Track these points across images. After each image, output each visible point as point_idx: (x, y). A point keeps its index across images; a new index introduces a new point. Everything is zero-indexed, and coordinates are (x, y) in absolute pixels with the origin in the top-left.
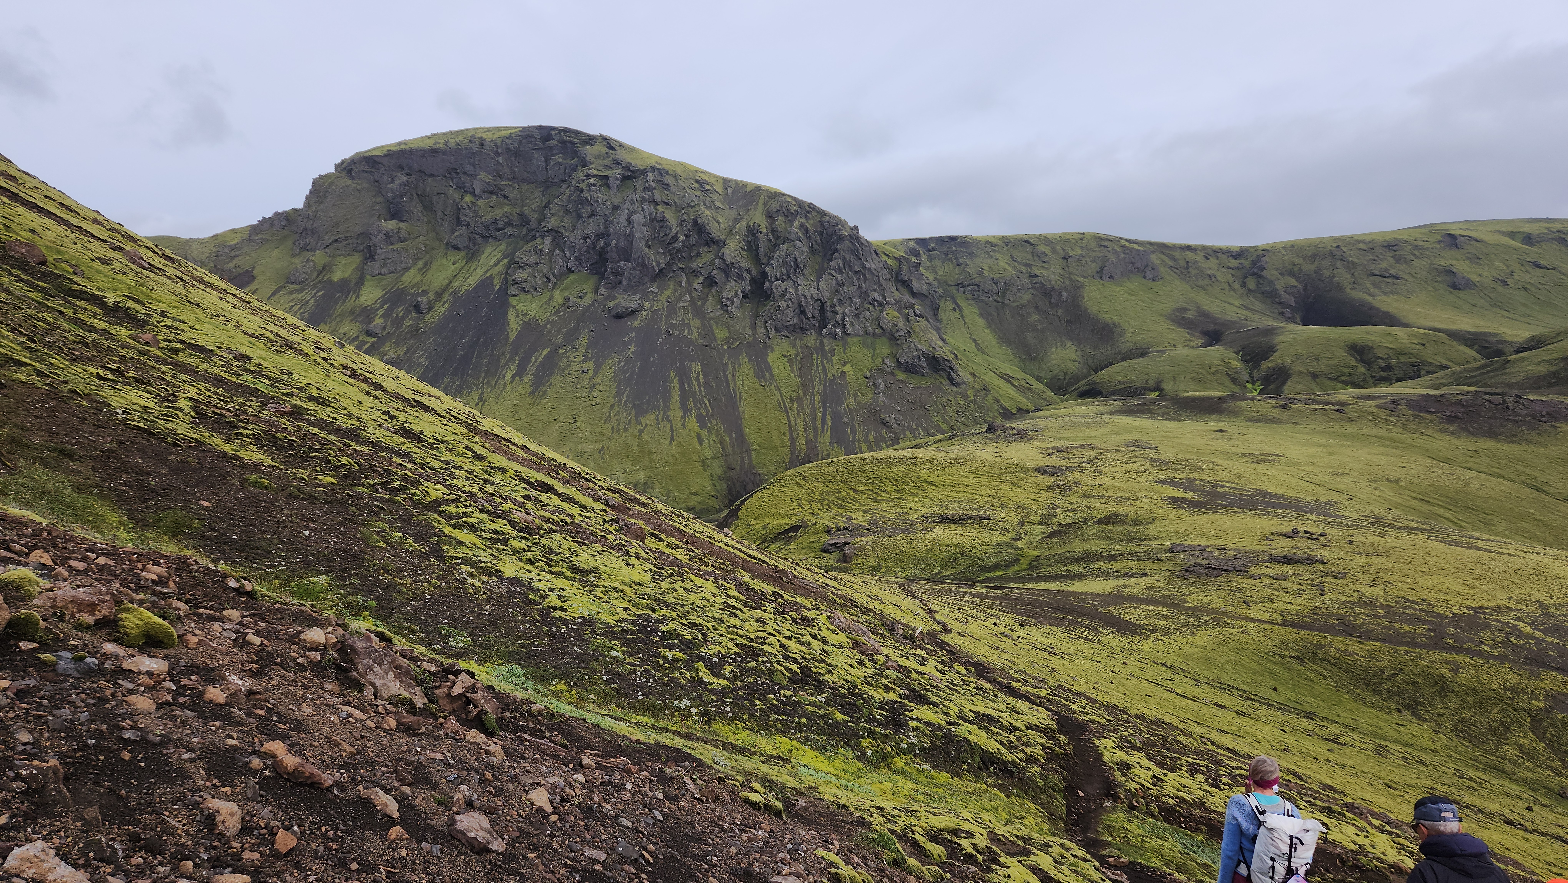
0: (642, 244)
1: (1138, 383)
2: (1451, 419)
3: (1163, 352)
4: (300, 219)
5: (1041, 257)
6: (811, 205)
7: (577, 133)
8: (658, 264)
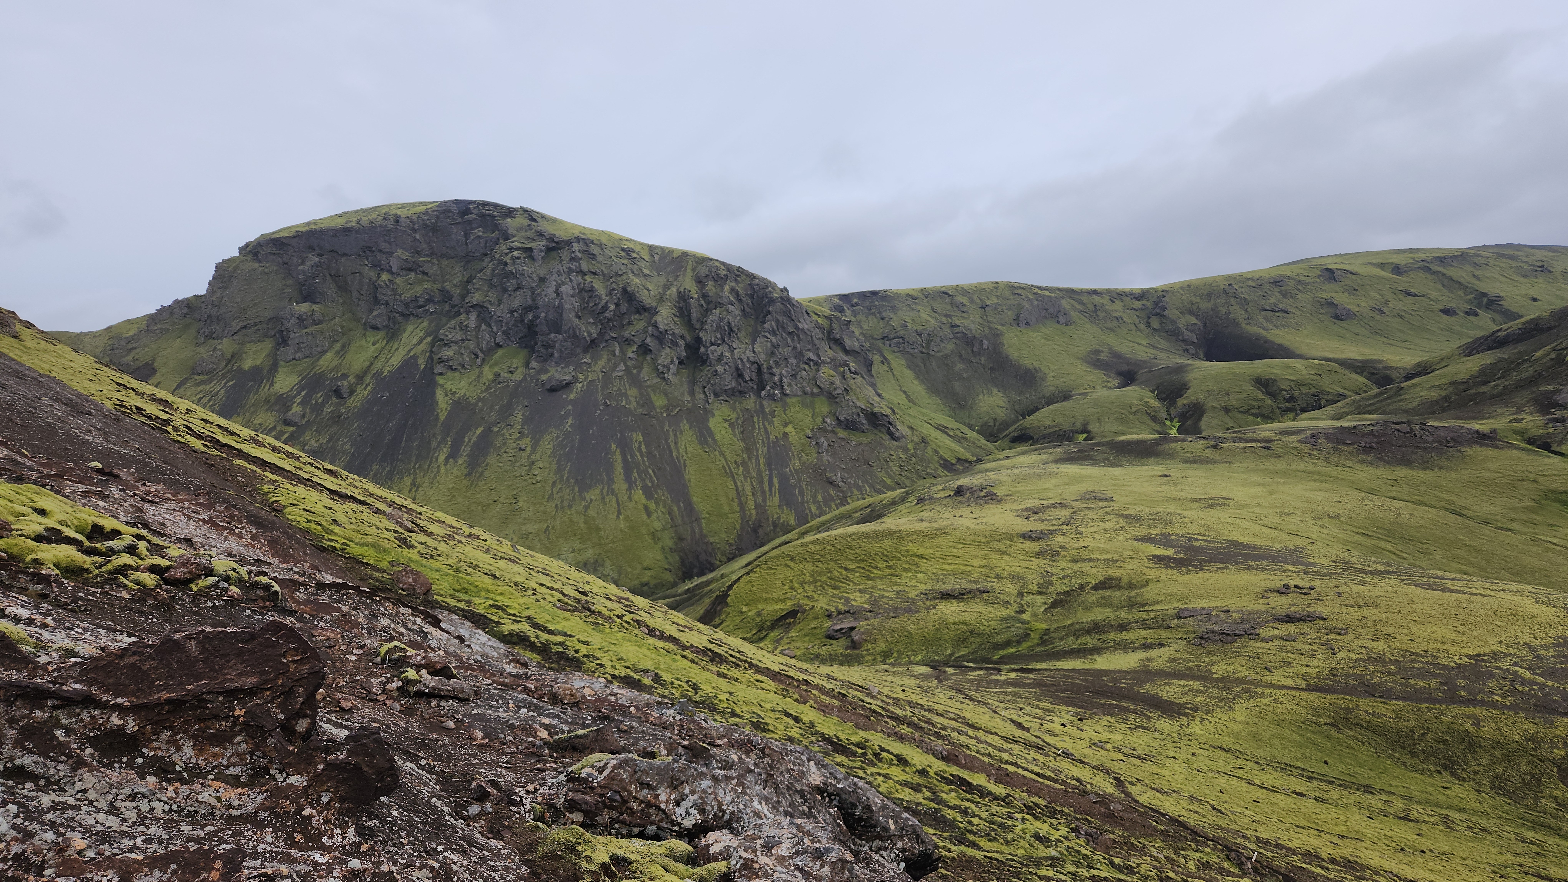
0: (572, 315)
1: (1066, 426)
2: (1367, 449)
3: (1085, 394)
4: (203, 305)
5: (960, 307)
6: (739, 269)
7: (496, 206)
8: (590, 334)
